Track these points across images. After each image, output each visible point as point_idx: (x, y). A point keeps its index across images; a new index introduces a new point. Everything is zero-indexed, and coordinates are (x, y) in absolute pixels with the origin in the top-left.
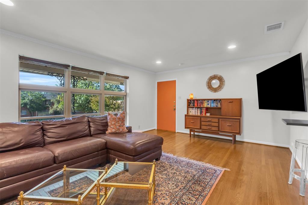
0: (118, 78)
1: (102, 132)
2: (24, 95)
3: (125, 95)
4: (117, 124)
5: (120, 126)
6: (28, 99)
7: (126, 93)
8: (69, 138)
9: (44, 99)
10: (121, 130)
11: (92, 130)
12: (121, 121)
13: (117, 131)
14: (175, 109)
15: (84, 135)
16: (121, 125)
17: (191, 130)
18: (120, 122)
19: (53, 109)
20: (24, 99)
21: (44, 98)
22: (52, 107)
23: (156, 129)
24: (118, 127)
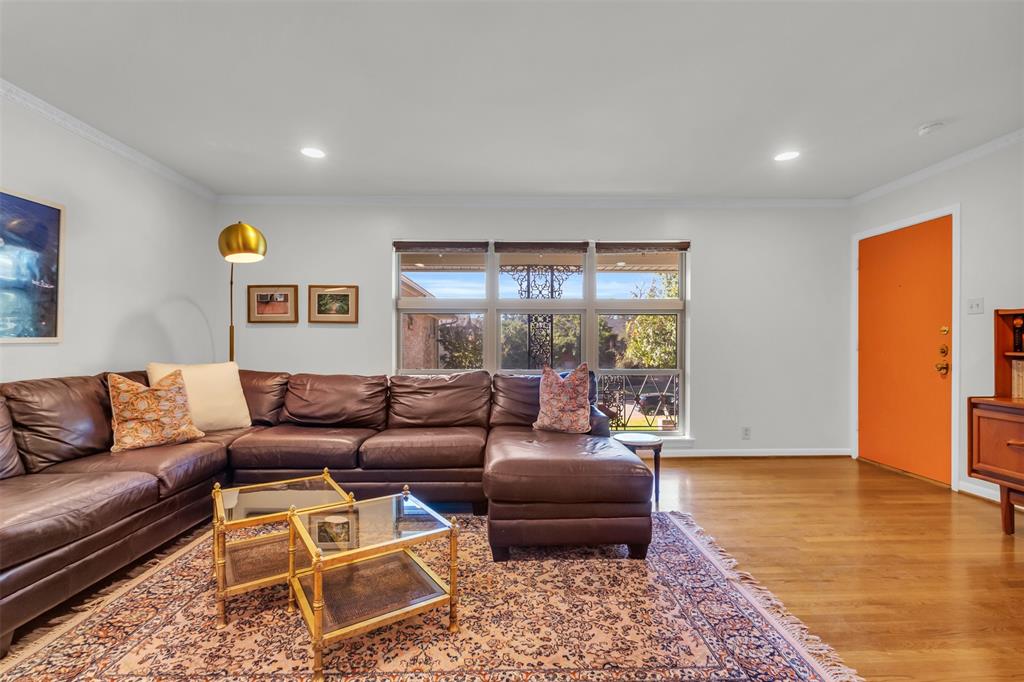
0: (643, 251)
1: (522, 422)
2: (568, 325)
3: (681, 308)
4: (555, 403)
5: (562, 410)
6: (574, 335)
7: (685, 304)
8: (431, 421)
9: (607, 334)
10: (566, 424)
11: (494, 412)
12: (567, 393)
13: (557, 426)
14: (947, 368)
15: (468, 421)
16: (567, 408)
17: (1010, 490)
18: (564, 398)
19: (623, 362)
20: (567, 335)
21: (606, 331)
22: (622, 355)
23: (855, 455)
24: (556, 411)
